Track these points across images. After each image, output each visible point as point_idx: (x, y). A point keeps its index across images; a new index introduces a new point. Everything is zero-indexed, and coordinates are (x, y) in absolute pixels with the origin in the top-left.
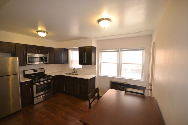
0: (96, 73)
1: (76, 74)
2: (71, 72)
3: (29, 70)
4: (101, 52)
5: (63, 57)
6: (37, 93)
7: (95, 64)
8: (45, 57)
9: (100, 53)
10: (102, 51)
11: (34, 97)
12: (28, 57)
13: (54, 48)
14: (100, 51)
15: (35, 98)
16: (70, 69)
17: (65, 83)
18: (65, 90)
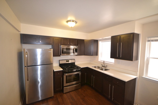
0: (138, 73)
1: (106, 68)
2: (100, 66)
3: (63, 60)
4: (149, 41)
5: (92, 48)
6: (67, 83)
7: (137, 59)
8: (75, 49)
9: (147, 43)
10: (152, 39)
11: (64, 86)
12: (62, 49)
13: (84, 40)
14: (147, 39)
15: (65, 88)
16: (99, 61)
17: (93, 77)
18: (93, 85)
